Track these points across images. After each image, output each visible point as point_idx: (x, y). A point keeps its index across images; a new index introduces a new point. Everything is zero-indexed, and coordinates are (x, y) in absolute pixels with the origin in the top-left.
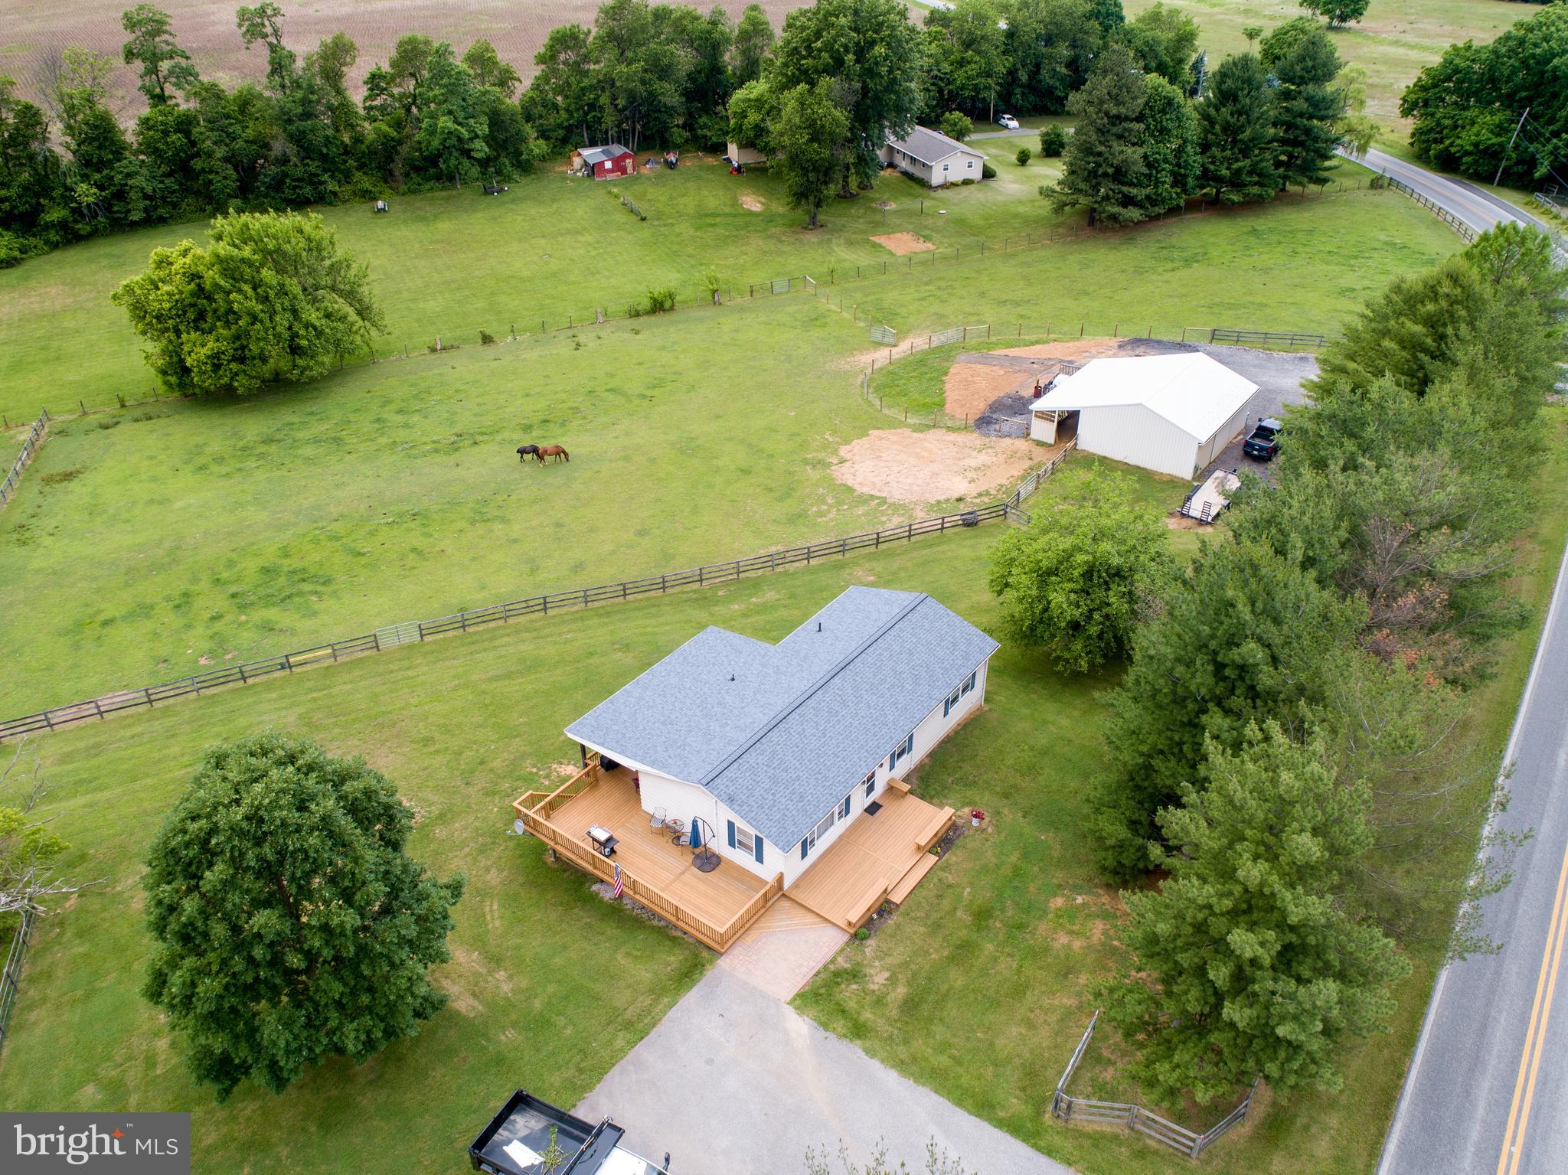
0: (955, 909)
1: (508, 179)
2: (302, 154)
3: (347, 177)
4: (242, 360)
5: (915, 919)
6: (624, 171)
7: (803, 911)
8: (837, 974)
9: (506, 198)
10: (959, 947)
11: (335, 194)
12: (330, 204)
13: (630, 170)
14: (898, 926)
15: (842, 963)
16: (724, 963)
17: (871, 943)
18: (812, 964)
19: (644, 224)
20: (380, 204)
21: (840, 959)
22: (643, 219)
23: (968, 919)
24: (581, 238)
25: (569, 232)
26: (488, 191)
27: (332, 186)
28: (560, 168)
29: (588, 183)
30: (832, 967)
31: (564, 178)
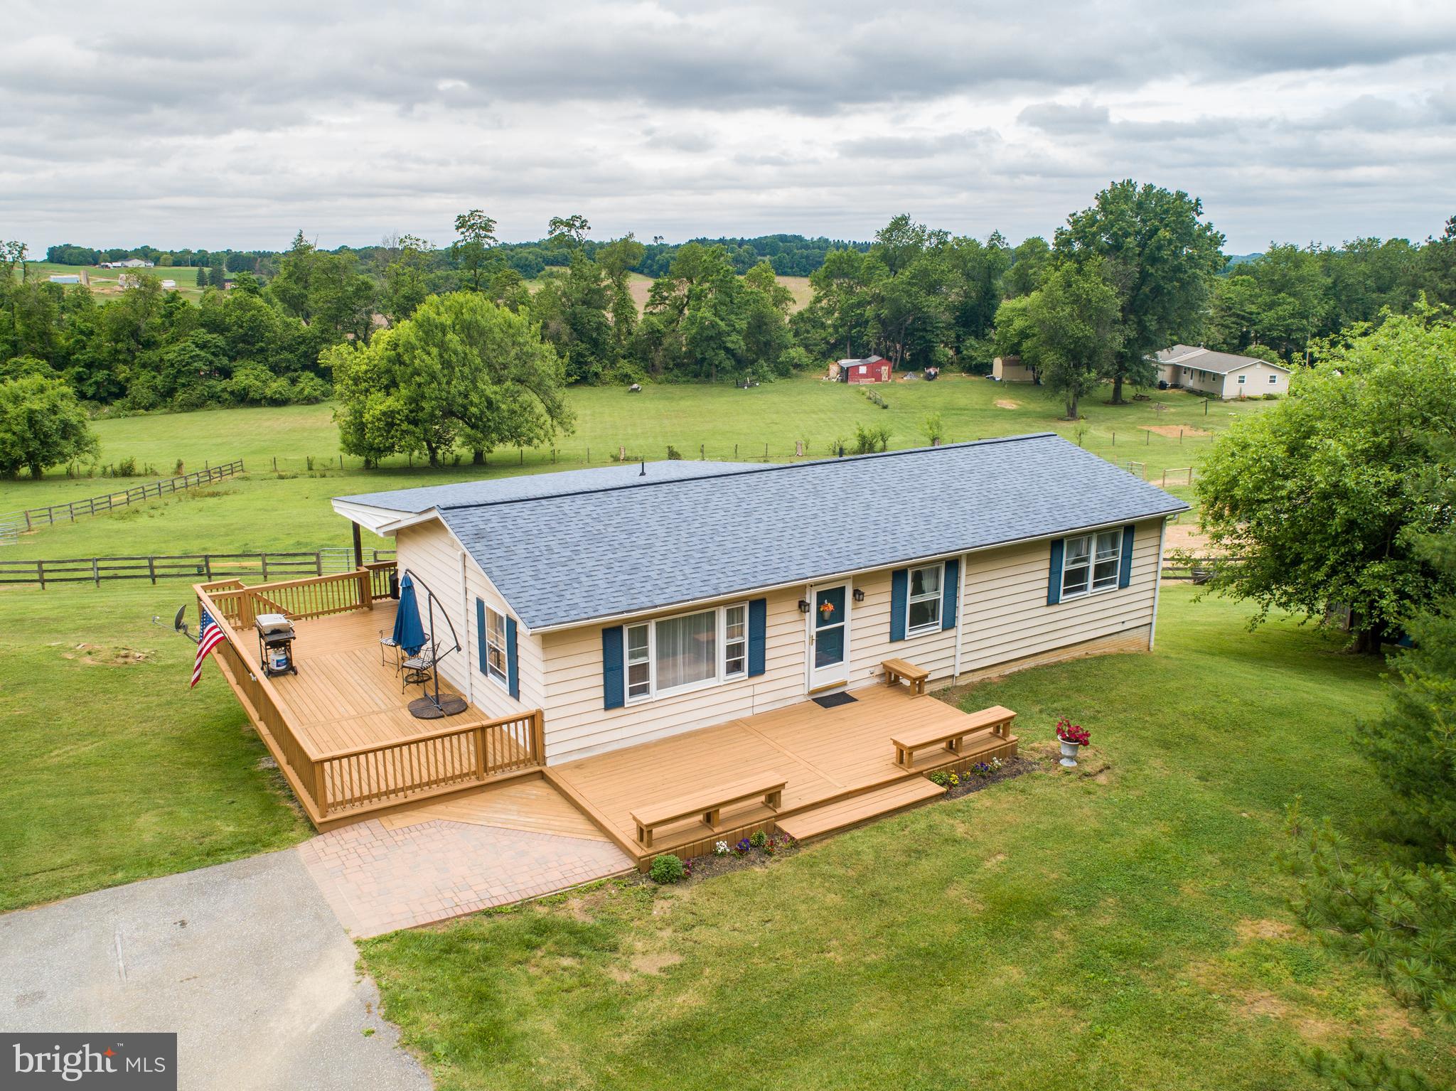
0: (947, 882)
1: (763, 378)
2: (575, 335)
3: (613, 362)
4: (415, 422)
5: (826, 877)
6: (878, 378)
7: (564, 807)
8: (542, 928)
9: (753, 390)
10: (914, 952)
11: (596, 374)
12: (592, 384)
13: (885, 377)
14: (773, 882)
15: (576, 910)
16: (310, 850)
17: (683, 893)
18: (497, 891)
19: (885, 411)
20: (635, 386)
21: (575, 903)
22: (885, 407)
23: (974, 907)
24: (814, 416)
25: (805, 412)
26: (739, 385)
27: (596, 367)
28: (817, 375)
29: (840, 385)
30: (541, 912)
31: (818, 382)
